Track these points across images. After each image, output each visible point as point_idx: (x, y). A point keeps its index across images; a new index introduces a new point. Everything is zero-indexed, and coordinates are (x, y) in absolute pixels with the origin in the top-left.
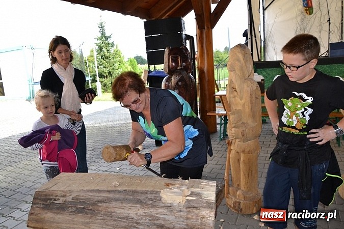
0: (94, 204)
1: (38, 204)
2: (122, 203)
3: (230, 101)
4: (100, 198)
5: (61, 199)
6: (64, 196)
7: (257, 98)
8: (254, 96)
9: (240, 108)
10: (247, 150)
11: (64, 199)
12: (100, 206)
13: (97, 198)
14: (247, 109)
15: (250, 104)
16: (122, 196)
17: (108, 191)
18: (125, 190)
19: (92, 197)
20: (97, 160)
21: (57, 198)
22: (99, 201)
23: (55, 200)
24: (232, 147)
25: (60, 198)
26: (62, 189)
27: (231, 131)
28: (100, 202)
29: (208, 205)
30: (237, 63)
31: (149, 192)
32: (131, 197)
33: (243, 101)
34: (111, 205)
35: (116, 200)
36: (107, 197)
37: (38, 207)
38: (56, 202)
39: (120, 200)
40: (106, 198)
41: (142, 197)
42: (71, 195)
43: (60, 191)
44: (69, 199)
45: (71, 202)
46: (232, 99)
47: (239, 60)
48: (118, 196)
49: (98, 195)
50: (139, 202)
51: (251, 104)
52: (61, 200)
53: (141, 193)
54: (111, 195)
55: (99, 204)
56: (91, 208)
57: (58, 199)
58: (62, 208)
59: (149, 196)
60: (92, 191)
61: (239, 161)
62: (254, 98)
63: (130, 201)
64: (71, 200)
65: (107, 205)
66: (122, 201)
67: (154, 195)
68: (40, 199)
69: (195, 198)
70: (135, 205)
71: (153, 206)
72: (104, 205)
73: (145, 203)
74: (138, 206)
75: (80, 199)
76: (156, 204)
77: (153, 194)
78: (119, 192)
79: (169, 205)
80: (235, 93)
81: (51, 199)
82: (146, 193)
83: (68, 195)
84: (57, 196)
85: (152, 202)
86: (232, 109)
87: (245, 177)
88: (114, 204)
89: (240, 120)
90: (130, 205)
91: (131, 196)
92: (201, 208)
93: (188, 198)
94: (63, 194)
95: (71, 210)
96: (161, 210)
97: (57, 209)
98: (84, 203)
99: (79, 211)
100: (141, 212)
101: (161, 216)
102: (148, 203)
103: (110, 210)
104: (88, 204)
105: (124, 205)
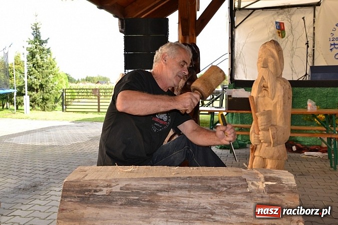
0: (151, 194)
1: (71, 197)
2: (189, 191)
4: (158, 186)
5: (105, 189)
6: (108, 186)
8: (287, 96)
9: (270, 108)
10: (276, 156)
11: (109, 189)
12: (161, 196)
13: (154, 186)
14: (279, 109)
15: (282, 104)
16: (187, 184)
17: (168, 179)
18: (189, 177)
19: (148, 186)
21: (98, 188)
22: (158, 190)
23: (95, 191)
25: (102, 189)
26: (103, 177)
28: (161, 191)
30: (271, 59)
31: (220, 178)
32: (200, 184)
34: (175, 194)
35: (181, 188)
36: (169, 185)
37: (71, 201)
38: (97, 194)
39: (186, 188)
40: (167, 187)
41: (213, 184)
42: (118, 185)
43: (102, 180)
44: (116, 189)
45: (119, 192)
46: (261, 99)
48: (182, 184)
49: (154, 183)
50: (209, 189)
51: (284, 103)
52: (105, 191)
53: (210, 179)
54: (172, 183)
55: (159, 194)
56: (148, 198)
57: (101, 190)
58: (108, 200)
59: (222, 182)
60: (145, 179)
62: (287, 98)
63: (199, 189)
64: (119, 190)
65: (170, 194)
66: (190, 189)
68: (73, 191)
69: (275, 183)
70: (207, 193)
71: (229, 193)
72: (166, 194)
73: (218, 190)
74: (209, 193)
75: (131, 189)
76: (231, 190)
77: (225, 180)
78: (183, 179)
79: (248, 191)
80: (265, 92)
81: (90, 191)
82: (217, 179)
83: (114, 184)
84: (97, 186)
85: (226, 189)
88: (178, 193)
89: (270, 122)
90: (199, 193)
91: (198, 182)
92: (284, 194)
93: (267, 183)
94: (106, 184)
95: (120, 203)
96: (239, 197)
97: (100, 202)
98: (138, 193)
99: (131, 203)
100: (215, 200)
101: (240, 204)
102: (221, 189)
103: (174, 200)
104: (144, 194)
105: (192, 193)
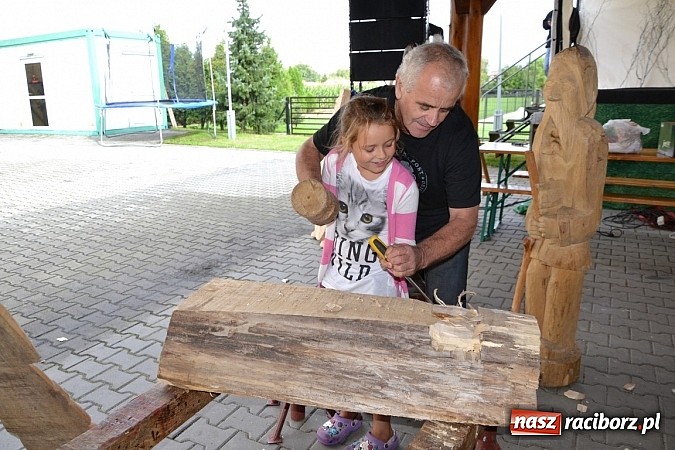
0: (293, 343)
1: (180, 335)
2: (352, 344)
3: (540, 162)
4: (305, 332)
5: (227, 328)
6: (233, 324)
7: (600, 159)
8: (594, 155)
9: (561, 176)
10: (566, 262)
11: (233, 328)
12: (307, 348)
13: (300, 331)
14: (578, 180)
15: (584, 170)
16: (350, 332)
17: (323, 320)
18: (356, 321)
19: (290, 329)
20: (240, 262)
21: (218, 326)
22: (303, 338)
23: (214, 330)
24: (534, 254)
25: (223, 326)
26: (227, 309)
27: (535, 223)
28: (308, 339)
29: (528, 360)
30: (568, 84)
31: (406, 328)
32: (370, 335)
33: (570, 164)
34: (328, 346)
35: (340, 338)
36: (321, 331)
37: (179, 342)
38: (215, 334)
39: (347, 339)
40: (318, 333)
41: (392, 337)
42: (246, 323)
43: (224, 313)
44: (243, 329)
45: (246, 335)
46: (547, 159)
47: (572, 80)
48: (342, 331)
49: (301, 325)
50: (386, 344)
51: (588, 170)
52: (227, 331)
53: (390, 328)
54: (327, 329)
55: (305, 344)
56: (287, 349)
57: (221, 329)
58: (230, 346)
59: (407, 335)
60: (289, 317)
61: (545, 282)
62: (595, 159)
63: (368, 342)
64: (248, 333)
65: (322, 346)
66: (353, 340)
67: (417, 334)
68: (183, 327)
69: (500, 345)
70: (379, 351)
71: (416, 355)
72: (315, 345)
73: (399, 348)
74: (383, 351)
75: (265, 331)
76: (421, 350)
77: (413, 330)
78: (346, 323)
79: (448, 354)
80: (555, 147)
81: (206, 328)
82: (401, 329)
83: (241, 321)
84: (217, 323)
85: (412, 346)
86: (541, 178)
87: (555, 314)
88: (334, 345)
89: (559, 201)
90: (368, 349)
91: (369, 331)
92: (512, 366)
93: (486, 343)
94: (230, 319)
95: (246, 352)
96: (431, 364)
97: (219, 347)
98: (274, 339)
99: (263, 354)
100: (391, 364)
101: (431, 375)
102: (404, 347)
103: (326, 356)
104: (282, 342)
105: (356, 348)
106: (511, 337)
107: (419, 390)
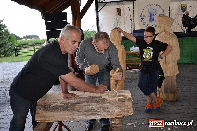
0: (72, 105)
1: (41, 108)
2: (88, 103)
4: (75, 102)
5: (54, 104)
11: (56, 104)
15: (122, 57)
16: (87, 100)
19: (71, 102)
21: (51, 104)
22: (75, 103)
23: (50, 105)
24: (112, 79)
29: (129, 100)
30: (116, 37)
34: (82, 104)
35: (84, 102)
36: (79, 101)
37: (41, 110)
39: (87, 102)
41: (97, 99)
42: (59, 102)
44: (58, 104)
45: (60, 105)
48: (85, 100)
50: (96, 102)
52: (54, 105)
53: (96, 97)
54: (81, 100)
55: (76, 105)
56: (71, 107)
57: (52, 105)
58: (55, 109)
59: (101, 99)
62: (124, 54)
63: (92, 102)
64: (60, 104)
65: (80, 104)
66: (88, 102)
68: (41, 106)
69: (123, 98)
71: (104, 103)
72: (78, 105)
73: (99, 102)
75: (64, 103)
76: (105, 102)
78: (85, 98)
79: (111, 101)
81: (48, 105)
82: (99, 97)
83: (57, 102)
84: (51, 103)
85: (102, 101)
88: (83, 104)
90: (92, 103)
91: (91, 99)
92: (126, 102)
93: (119, 98)
94: (54, 102)
95: (60, 109)
96: (108, 104)
97: (52, 109)
98: (67, 105)
99: (65, 109)
100: (98, 106)
101: (108, 107)
102: (100, 102)
103: (82, 107)
104: (69, 105)
105: (89, 104)
106: (125, 95)
107: (106, 111)
